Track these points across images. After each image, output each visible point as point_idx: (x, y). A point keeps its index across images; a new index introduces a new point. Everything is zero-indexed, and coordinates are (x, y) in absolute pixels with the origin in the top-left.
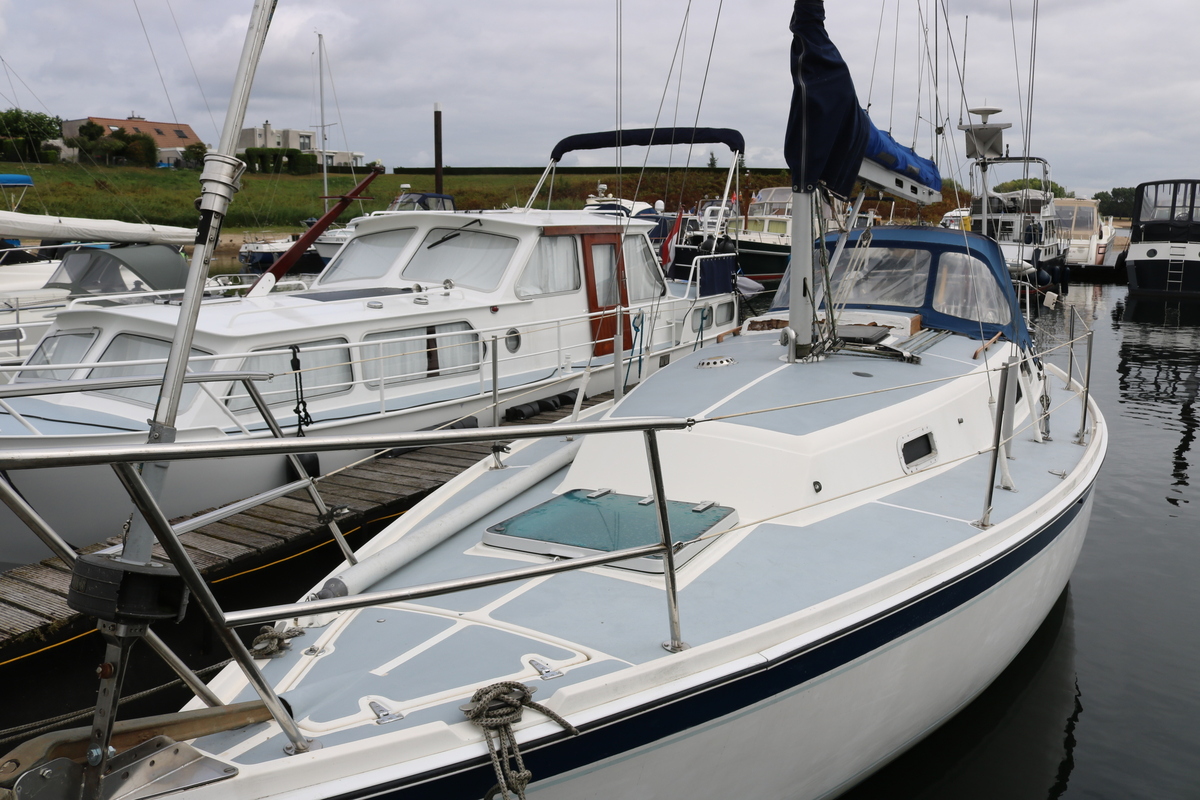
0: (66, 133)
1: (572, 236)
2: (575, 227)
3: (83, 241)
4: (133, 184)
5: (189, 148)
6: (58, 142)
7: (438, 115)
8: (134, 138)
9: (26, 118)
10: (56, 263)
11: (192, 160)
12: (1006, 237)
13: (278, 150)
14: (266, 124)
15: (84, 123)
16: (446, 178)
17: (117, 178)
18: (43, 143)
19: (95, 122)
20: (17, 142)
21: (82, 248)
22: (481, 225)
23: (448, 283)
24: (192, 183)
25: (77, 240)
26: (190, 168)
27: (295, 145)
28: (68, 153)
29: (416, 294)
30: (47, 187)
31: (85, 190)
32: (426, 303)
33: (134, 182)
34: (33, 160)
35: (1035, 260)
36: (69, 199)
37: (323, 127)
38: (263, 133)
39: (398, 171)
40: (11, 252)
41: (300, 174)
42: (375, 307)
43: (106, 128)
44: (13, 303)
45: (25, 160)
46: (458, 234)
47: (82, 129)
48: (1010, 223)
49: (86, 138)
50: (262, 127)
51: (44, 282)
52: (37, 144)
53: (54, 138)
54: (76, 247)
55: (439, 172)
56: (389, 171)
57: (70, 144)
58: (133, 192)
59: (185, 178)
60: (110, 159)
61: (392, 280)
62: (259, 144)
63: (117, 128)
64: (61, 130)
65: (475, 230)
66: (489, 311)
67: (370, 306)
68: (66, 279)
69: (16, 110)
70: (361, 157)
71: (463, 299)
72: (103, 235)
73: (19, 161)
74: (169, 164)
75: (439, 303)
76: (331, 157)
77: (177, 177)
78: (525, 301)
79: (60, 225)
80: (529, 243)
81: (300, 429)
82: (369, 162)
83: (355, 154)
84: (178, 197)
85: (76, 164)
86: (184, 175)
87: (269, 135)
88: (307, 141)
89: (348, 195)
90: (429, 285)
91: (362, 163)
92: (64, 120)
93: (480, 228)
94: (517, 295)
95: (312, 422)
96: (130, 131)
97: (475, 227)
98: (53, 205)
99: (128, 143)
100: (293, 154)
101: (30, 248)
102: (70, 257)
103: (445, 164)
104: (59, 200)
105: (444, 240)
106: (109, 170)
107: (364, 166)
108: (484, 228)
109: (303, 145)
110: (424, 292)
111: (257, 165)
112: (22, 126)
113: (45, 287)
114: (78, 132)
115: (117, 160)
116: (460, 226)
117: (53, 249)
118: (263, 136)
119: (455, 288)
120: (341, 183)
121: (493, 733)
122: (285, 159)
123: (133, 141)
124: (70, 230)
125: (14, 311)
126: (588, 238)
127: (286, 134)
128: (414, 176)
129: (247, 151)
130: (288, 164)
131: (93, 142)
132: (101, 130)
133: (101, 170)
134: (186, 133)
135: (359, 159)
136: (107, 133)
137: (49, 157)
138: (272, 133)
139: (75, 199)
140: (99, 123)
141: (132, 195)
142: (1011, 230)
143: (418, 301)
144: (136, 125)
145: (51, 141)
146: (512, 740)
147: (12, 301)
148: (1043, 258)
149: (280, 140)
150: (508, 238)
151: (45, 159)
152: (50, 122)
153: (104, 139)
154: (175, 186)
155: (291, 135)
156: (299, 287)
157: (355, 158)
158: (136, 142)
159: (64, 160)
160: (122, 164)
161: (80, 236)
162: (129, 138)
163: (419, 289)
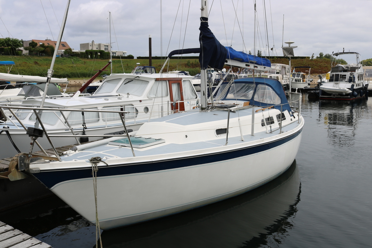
0: (25, 45)
1: (166, 81)
2: (166, 78)
3: (29, 82)
4: (47, 63)
5: (66, 50)
6: (22, 48)
7: (150, 39)
8: (48, 47)
9: (12, 40)
10: (21, 89)
11: (67, 54)
12: (343, 80)
13: (97, 51)
14: (93, 41)
15: (31, 42)
16: (153, 60)
17: (41, 61)
18: (17, 49)
19: (34, 41)
20: (9, 48)
21: (29, 84)
22: (139, 78)
23: (128, 94)
24: (67, 62)
25: (27, 82)
26: (66, 57)
27: (103, 49)
28: (25, 52)
29: (118, 96)
30: (18, 64)
31: (30, 65)
32: (121, 99)
33: (47, 62)
34: (14, 55)
35: (352, 88)
36: (25, 68)
37: (111, 43)
38: (92, 45)
39: (139, 58)
40: (8, 85)
41: (104, 59)
42: (106, 100)
43: (38, 43)
44: (9, 100)
45: (11, 55)
46: (133, 80)
47: (30, 44)
48: (345, 75)
49: (31, 47)
50: (91, 43)
51: (18, 94)
52: (15, 49)
53: (21, 47)
54: (27, 84)
55: (150, 58)
56: (135, 58)
57: (26, 49)
58: (47, 65)
59: (64, 61)
60: (39, 54)
61: (114, 93)
62: (90, 48)
63: (42, 43)
64: (23, 44)
65: (137, 79)
66: (139, 102)
67: (105, 100)
68: (24, 93)
69: (9, 38)
70: (126, 53)
71: (132, 98)
72: (34, 80)
73: (9, 55)
74: (59, 56)
75: (125, 99)
76: (115, 53)
77: (62, 60)
78: (150, 99)
79: (22, 77)
80: (152, 82)
81: (84, 130)
82: (128, 55)
83: (124, 52)
84: (62, 67)
85: (28, 56)
86: (64, 59)
87: (94, 45)
88: (107, 47)
89: (101, 70)
90: (122, 94)
91: (126, 55)
92: (24, 40)
93: (139, 79)
94: (148, 97)
95: (87, 129)
96: (46, 45)
97: (137, 78)
98: (20, 70)
99: (45, 49)
100: (101, 52)
101: (14, 84)
102: (25, 87)
103: (152, 56)
104: (22, 68)
105: (129, 82)
106: (39, 58)
107: (127, 56)
108: (140, 79)
109: (105, 49)
110: (121, 96)
111: (89, 56)
112: (11, 43)
113: (18, 95)
114: (29, 45)
115: (41, 54)
116: (133, 78)
117: (20, 85)
118: (92, 46)
119: (130, 95)
120: (118, 62)
121: (93, 164)
122: (99, 54)
123: (47, 48)
124: (25, 79)
125: (9, 102)
126: (171, 81)
127: (99, 45)
128: (144, 59)
129: (86, 51)
130: (100, 55)
131: (34, 48)
132: (36, 44)
133: (36, 58)
134: (65, 45)
135: (125, 54)
136: (38, 45)
137: (19, 53)
138: (95, 45)
139: (27, 68)
140: (36, 42)
141: (46, 66)
142: (345, 78)
143: (119, 99)
144: (48, 42)
145: (20, 48)
146: (97, 165)
147: (9, 99)
148: (355, 87)
149: (98, 47)
150: (146, 82)
151: (17, 54)
152: (19, 42)
153: (37, 47)
154: (61, 63)
155: (101, 45)
156: (88, 95)
157: (124, 53)
158: (48, 48)
159: (24, 54)
160: (43, 56)
161: (28, 81)
162: (46, 47)
163: (120, 95)
